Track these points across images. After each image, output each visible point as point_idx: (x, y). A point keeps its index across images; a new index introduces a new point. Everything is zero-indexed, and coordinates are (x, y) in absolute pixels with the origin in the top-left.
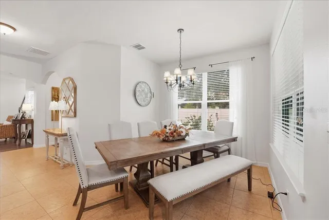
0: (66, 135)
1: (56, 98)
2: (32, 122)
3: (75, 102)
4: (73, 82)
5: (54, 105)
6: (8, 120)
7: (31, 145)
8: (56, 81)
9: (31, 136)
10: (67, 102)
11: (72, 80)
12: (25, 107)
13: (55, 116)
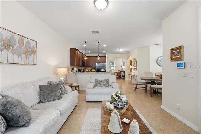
0: (134, 75)
1: (131, 64)
2: (125, 72)
3: (136, 66)
4: (136, 60)
5: (131, 67)
6: (119, 71)
7: (125, 79)
8: (131, 58)
9: (124, 76)
10: (134, 66)
11: (135, 59)
12: (123, 67)
13: (131, 70)
